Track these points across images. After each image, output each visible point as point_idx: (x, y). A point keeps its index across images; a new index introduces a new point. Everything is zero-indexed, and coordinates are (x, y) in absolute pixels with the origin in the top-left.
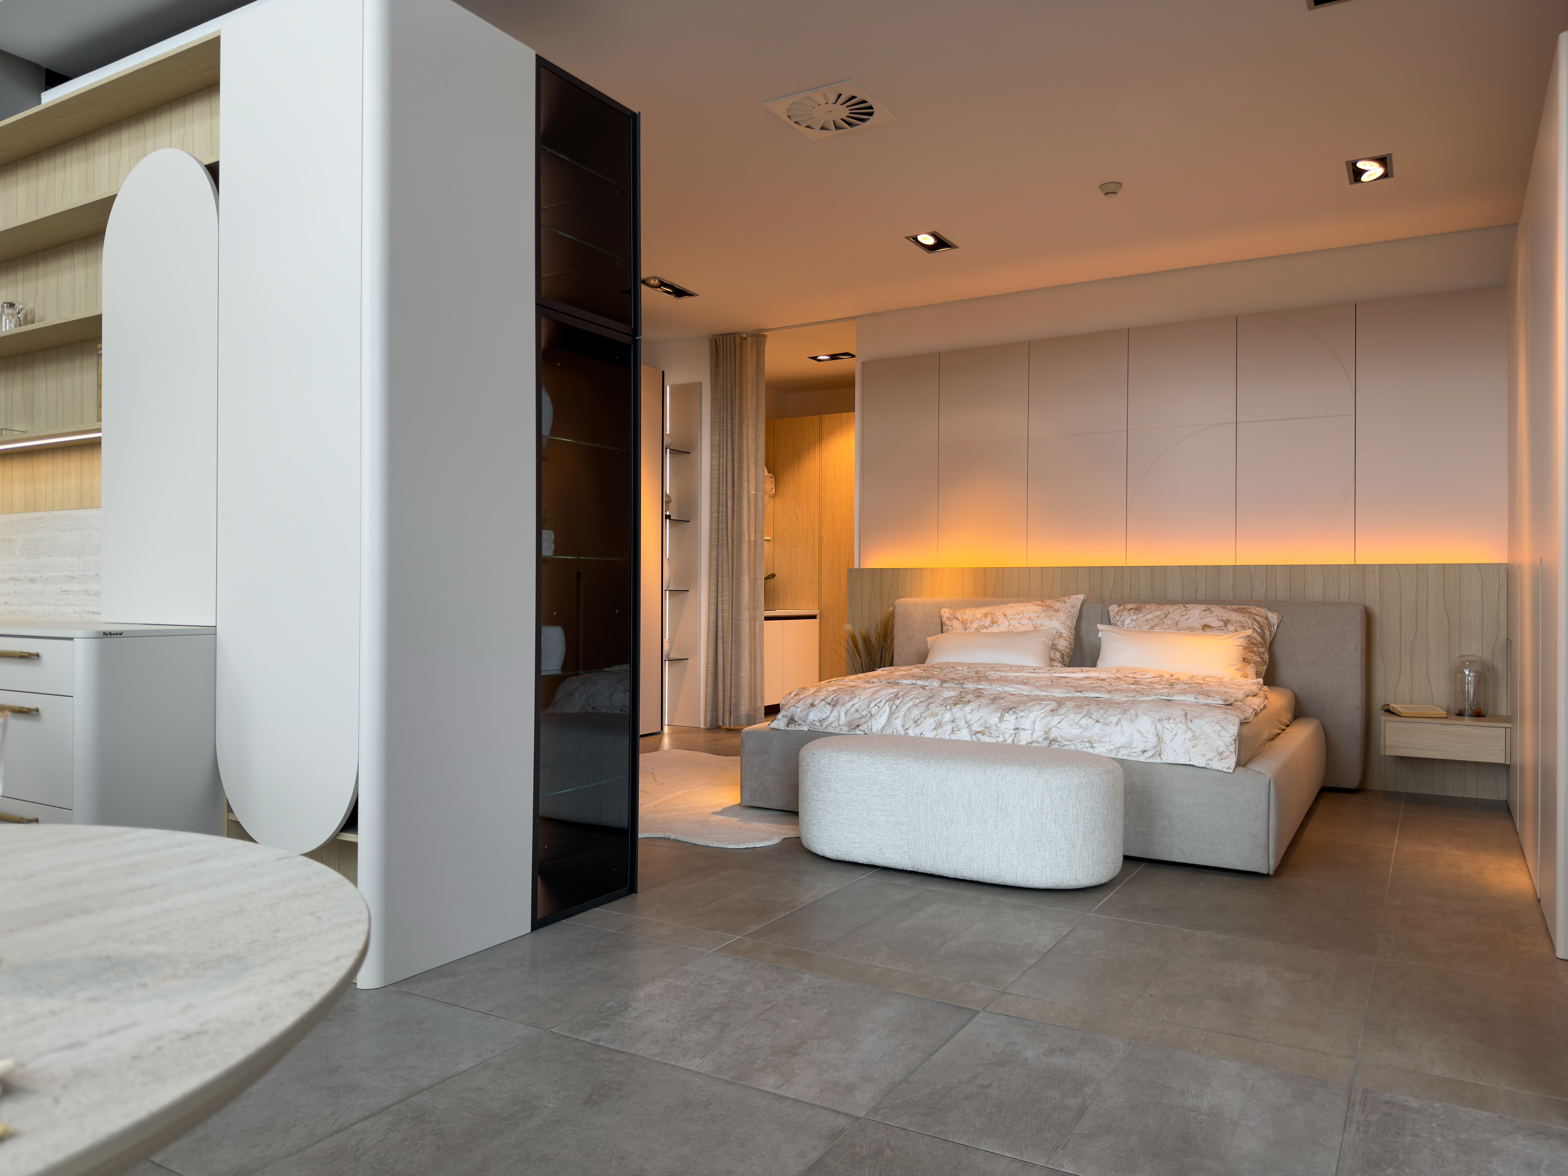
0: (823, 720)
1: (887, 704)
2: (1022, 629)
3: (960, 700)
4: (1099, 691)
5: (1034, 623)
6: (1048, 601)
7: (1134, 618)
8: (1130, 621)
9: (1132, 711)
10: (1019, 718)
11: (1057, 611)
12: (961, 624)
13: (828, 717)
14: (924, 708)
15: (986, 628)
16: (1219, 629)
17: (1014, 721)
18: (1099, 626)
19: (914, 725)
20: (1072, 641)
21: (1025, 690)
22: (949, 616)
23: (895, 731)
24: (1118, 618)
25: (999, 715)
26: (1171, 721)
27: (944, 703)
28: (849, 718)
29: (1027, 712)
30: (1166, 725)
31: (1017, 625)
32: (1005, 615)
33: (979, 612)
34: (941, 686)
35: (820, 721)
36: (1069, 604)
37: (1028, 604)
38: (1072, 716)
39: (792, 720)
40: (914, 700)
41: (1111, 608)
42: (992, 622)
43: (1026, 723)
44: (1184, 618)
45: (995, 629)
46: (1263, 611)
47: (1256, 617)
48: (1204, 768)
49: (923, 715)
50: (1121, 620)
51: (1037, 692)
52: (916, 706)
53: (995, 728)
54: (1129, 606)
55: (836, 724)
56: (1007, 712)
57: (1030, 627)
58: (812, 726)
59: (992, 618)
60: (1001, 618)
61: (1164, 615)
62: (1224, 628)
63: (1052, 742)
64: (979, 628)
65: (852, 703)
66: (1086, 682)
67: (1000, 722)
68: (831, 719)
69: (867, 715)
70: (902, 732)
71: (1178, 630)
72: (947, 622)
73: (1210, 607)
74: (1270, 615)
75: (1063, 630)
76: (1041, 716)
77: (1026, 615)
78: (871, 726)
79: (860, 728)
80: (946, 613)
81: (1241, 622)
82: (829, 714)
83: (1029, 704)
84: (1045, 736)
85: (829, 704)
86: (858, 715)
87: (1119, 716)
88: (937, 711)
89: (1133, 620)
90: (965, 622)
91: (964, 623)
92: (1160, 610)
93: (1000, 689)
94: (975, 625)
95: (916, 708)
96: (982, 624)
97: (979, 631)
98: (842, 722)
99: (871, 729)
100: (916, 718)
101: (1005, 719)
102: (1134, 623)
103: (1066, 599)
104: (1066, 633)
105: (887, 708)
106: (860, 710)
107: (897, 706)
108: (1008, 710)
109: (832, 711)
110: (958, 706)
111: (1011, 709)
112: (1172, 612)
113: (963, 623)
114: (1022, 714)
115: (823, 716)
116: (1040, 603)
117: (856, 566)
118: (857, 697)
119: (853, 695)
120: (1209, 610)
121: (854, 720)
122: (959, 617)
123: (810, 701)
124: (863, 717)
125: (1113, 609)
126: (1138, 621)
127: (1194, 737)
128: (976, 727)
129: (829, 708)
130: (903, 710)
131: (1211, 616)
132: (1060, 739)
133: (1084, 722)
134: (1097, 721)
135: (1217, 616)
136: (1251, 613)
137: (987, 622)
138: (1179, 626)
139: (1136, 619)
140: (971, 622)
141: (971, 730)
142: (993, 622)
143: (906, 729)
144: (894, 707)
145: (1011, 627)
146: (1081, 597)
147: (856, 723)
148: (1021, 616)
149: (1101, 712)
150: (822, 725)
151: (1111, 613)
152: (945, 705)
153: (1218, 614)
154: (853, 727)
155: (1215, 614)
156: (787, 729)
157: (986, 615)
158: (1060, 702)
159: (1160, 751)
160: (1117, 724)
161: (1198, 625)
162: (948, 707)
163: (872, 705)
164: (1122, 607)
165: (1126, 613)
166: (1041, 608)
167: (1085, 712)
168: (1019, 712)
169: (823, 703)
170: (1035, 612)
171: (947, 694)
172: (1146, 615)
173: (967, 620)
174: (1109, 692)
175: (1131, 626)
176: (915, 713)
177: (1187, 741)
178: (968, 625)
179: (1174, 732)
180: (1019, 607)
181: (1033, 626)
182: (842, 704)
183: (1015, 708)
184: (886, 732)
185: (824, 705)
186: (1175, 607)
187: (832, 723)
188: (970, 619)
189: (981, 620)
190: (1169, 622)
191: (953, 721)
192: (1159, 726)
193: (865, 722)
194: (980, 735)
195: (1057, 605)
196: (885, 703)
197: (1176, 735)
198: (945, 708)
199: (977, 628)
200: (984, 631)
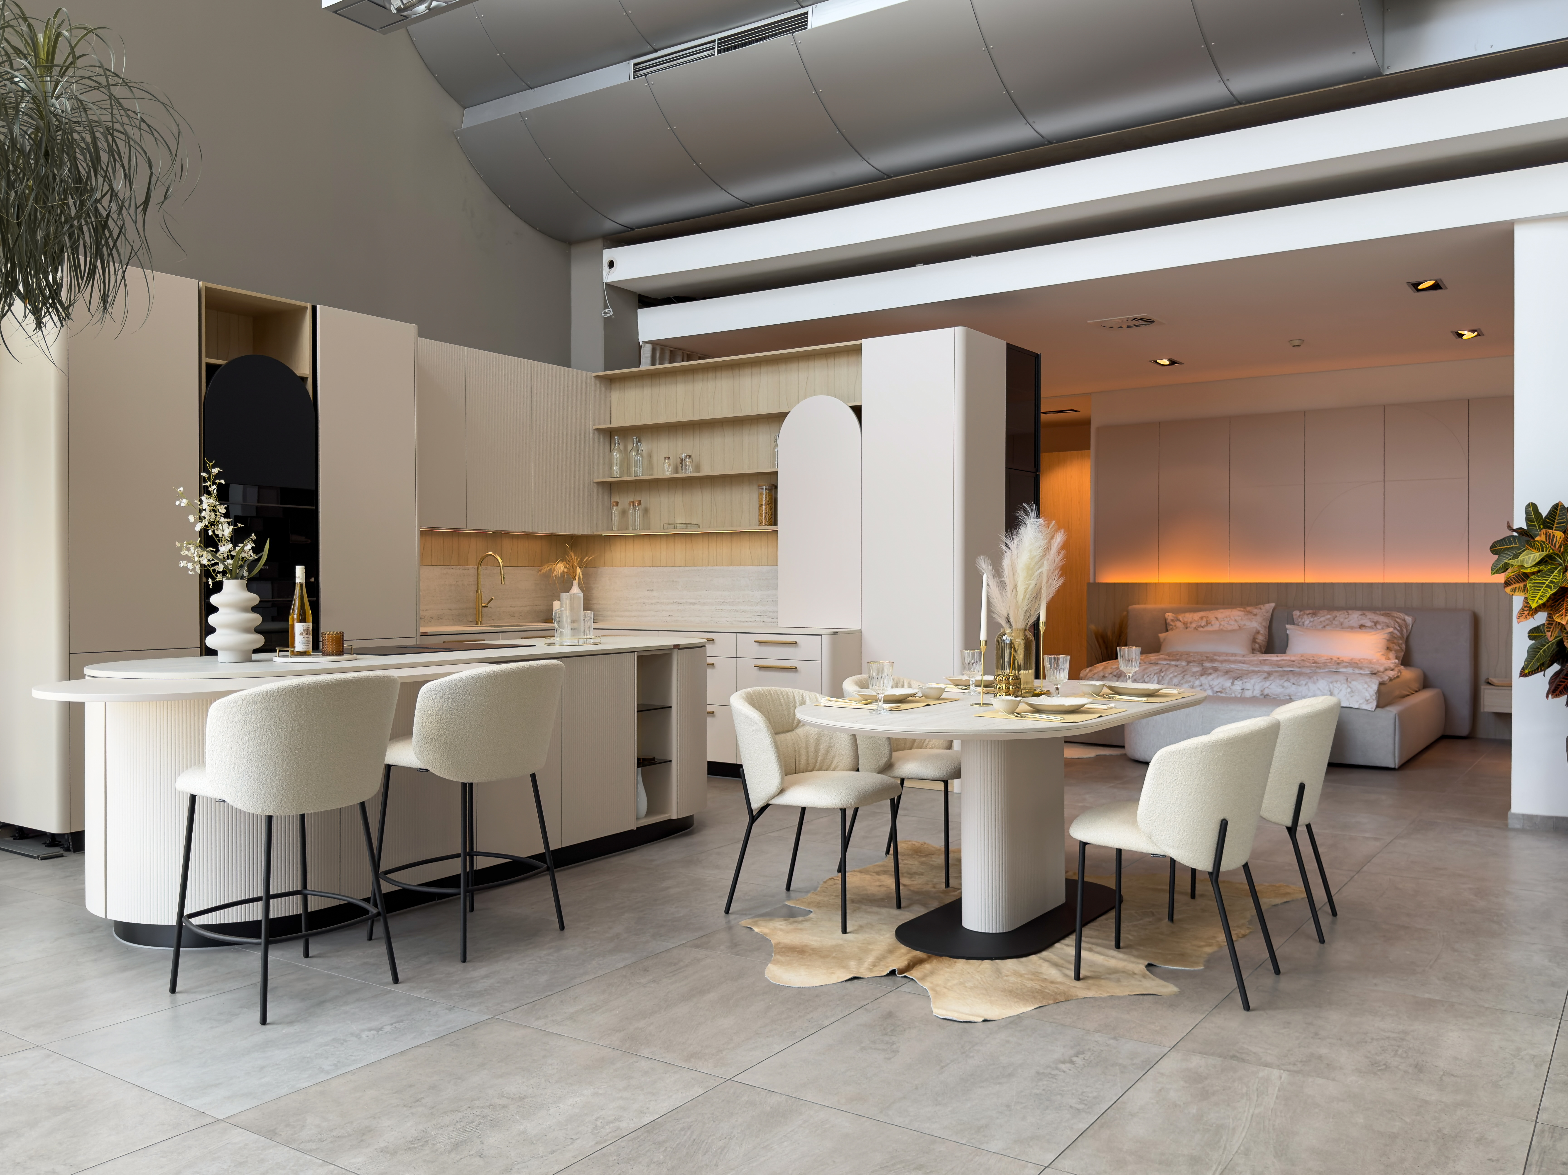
2: (1230, 628)
3: (1204, 673)
4: (1293, 667)
5: (1238, 623)
6: (1248, 608)
8: (1308, 622)
9: (1315, 678)
10: (1244, 683)
11: (1255, 615)
12: (1182, 625)
14: (1180, 678)
15: (1202, 627)
16: (1371, 627)
17: (1241, 685)
18: (1288, 626)
20: (1267, 636)
21: (1245, 667)
22: (1172, 618)
24: (1300, 620)
25: (1231, 681)
26: (1338, 682)
27: (1194, 674)
30: (1335, 685)
31: (1226, 625)
32: (1216, 618)
33: (1196, 616)
34: (1188, 665)
36: (1263, 610)
37: (1234, 610)
38: (1278, 681)
40: (1172, 673)
41: (1294, 613)
43: (1248, 686)
44: (1347, 620)
45: (1209, 628)
46: (1402, 615)
47: (1397, 619)
48: (1358, 708)
50: (1302, 621)
51: (1252, 668)
54: (1308, 612)
57: (1236, 627)
59: (1207, 620)
60: (1214, 621)
61: (1333, 618)
62: (1374, 627)
64: (1197, 628)
66: (1283, 662)
67: (1232, 685)
71: (1343, 628)
72: (1172, 623)
73: (1364, 612)
74: (1407, 618)
75: (1260, 629)
76: (1259, 681)
77: (1233, 618)
80: (1169, 616)
81: (1386, 622)
83: (1250, 675)
87: (1307, 680)
89: (1310, 622)
91: (1185, 624)
92: (1330, 615)
93: (1228, 666)
94: (1194, 625)
96: (1199, 624)
97: (1197, 630)
103: (1262, 606)
104: (1263, 631)
108: (1237, 678)
110: (1203, 676)
111: (1238, 678)
112: (1338, 615)
114: (1246, 680)
116: (1242, 609)
117: (1090, 579)
120: (1364, 614)
122: (1181, 619)
125: (1296, 613)
127: (1352, 691)
128: (1216, 689)
130: (1167, 679)
131: (1365, 618)
133: (1286, 684)
134: (1294, 684)
135: (1370, 619)
136: (1394, 616)
137: (1203, 623)
138: (1343, 626)
139: (1313, 621)
140: (1191, 623)
141: (1213, 691)
142: (1208, 623)
144: (1161, 678)
145: (1221, 627)
146: (1273, 605)
148: (1229, 619)
149: (1296, 678)
151: (1294, 617)
152: (1194, 676)
153: (1371, 617)
155: (1368, 617)
157: (1202, 618)
158: (1269, 674)
160: (1305, 685)
161: (1356, 625)
162: (1197, 677)
164: (1302, 613)
165: (1305, 617)
166: (1242, 613)
167: (1285, 679)
168: (1244, 679)
170: (1239, 616)
171: (1195, 669)
172: (1320, 618)
173: (1187, 622)
174: (1299, 667)
175: (1309, 625)
177: (1348, 693)
178: (1189, 625)
179: (1340, 689)
180: (1227, 612)
181: (1238, 626)
183: (1241, 677)
186: (1340, 613)
188: (1189, 621)
189: (1198, 621)
190: (1336, 623)
191: (1201, 686)
192: (1331, 686)
194: (1219, 694)
195: (1255, 611)
196: (1154, 675)
198: (1194, 678)
199: (1195, 627)
200: (1201, 629)
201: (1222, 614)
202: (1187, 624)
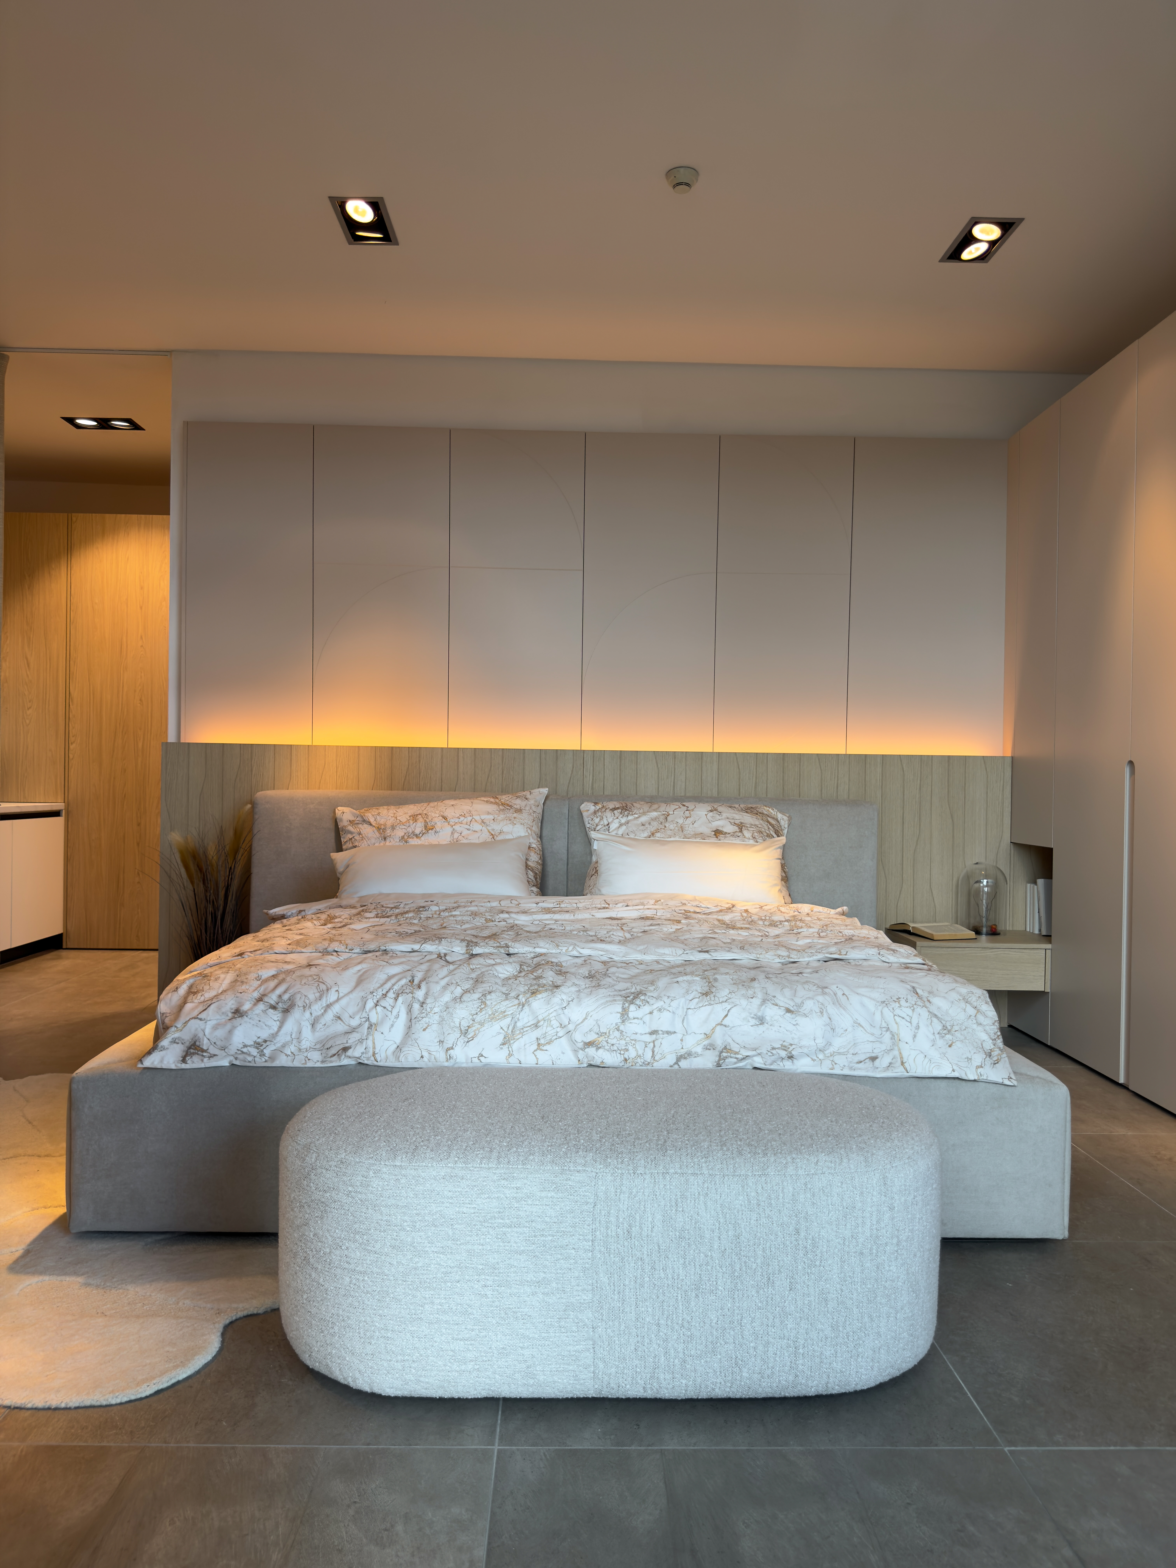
0: (265, 1041)
1: (400, 999)
2: (474, 839)
3: (538, 984)
5: (489, 828)
6: (504, 797)
7: (623, 820)
8: (617, 825)
10: (655, 1012)
11: (519, 811)
12: (376, 831)
13: (274, 1035)
14: (477, 1004)
15: (417, 836)
16: (733, 835)
17: (646, 1018)
19: (463, 1039)
20: (541, 854)
22: (352, 818)
23: (425, 1054)
24: (597, 820)
25: (620, 1010)
26: (901, 1004)
28: (321, 1033)
29: (668, 1001)
30: (898, 1012)
31: (465, 832)
32: (445, 818)
33: (404, 812)
34: (471, 953)
35: (257, 1045)
36: (532, 802)
37: (475, 801)
38: (744, 1002)
39: (194, 1048)
40: (452, 988)
41: (583, 807)
42: (426, 827)
43: (669, 1020)
44: (689, 821)
45: (430, 839)
46: (773, 812)
47: (769, 819)
48: (975, 1081)
49: (478, 1018)
50: (602, 823)
52: (459, 999)
53: (617, 1034)
54: (611, 805)
55: (293, 1048)
56: (632, 1003)
57: (485, 837)
58: (241, 1057)
59: (425, 821)
60: (439, 823)
61: (663, 817)
62: (739, 834)
63: (724, 1054)
64: (406, 837)
65: (324, 1002)
67: (623, 1022)
68: (282, 1039)
69: (360, 1025)
70: (441, 1056)
71: (685, 837)
72: (350, 828)
75: (526, 839)
76: (692, 1006)
77: (477, 818)
78: (374, 1048)
79: (350, 1053)
80: (345, 814)
81: (756, 825)
82: (276, 1029)
83: (660, 983)
84: (706, 1042)
85: (274, 1008)
86: (340, 1027)
88: (503, 1009)
89: (621, 824)
90: (383, 827)
91: (381, 829)
92: (655, 810)
94: (399, 833)
95: (461, 1006)
96: (410, 830)
97: (406, 842)
98: (305, 1044)
99: (374, 1054)
100: (465, 1024)
101: (631, 1015)
102: (624, 827)
103: (527, 793)
105: (401, 1007)
106: (345, 1017)
107: (422, 1004)
108: (632, 998)
109: (282, 1023)
110: (539, 996)
111: (636, 996)
112: (670, 813)
113: (379, 829)
114: (660, 1004)
115: (264, 1034)
116: (492, 800)
117: (171, 738)
118: (333, 990)
119: (323, 987)
120: (716, 810)
121: (335, 1036)
122: (372, 820)
123: (230, 1004)
124: (353, 1030)
125: (588, 808)
126: (629, 825)
127: (946, 1030)
128: (581, 1036)
129: (276, 1015)
130: (436, 1010)
131: (720, 818)
132: (735, 1048)
134: (788, 1011)
135: (727, 818)
136: (763, 813)
137: (419, 827)
138: (685, 833)
139: (627, 822)
140: (393, 828)
141: (573, 1042)
142: (428, 828)
143: (448, 1050)
144: (416, 1006)
145: (456, 835)
146: (545, 791)
147: (341, 1042)
148: (469, 819)
150: (262, 1054)
151: (585, 814)
152: (513, 994)
153: (728, 815)
154: (333, 1051)
155: (724, 815)
156: (184, 1066)
157: (414, 818)
159: (902, 1058)
160: (822, 1013)
161: (706, 830)
162: (519, 999)
163: (370, 1004)
164: (599, 806)
165: (608, 814)
166: (495, 807)
168: (651, 1001)
169: (261, 1006)
170: (488, 813)
172: (639, 817)
173: (385, 825)
175: (620, 831)
176: (462, 1014)
177: (937, 1036)
178: (388, 832)
179: (912, 1024)
180: (464, 805)
181: (488, 834)
182: (304, 1007)
183: (640, 993)
184: (406, 1058)
185: (264, 1011)
186: (673, 807)
187: (284, 1046)
188: (389, 823)
189: (408, 825)
190: (672, 827)
191: (536, 1026)
193: (361, 1041)
194: (591, 1051)
195: (518, 803)
196: (396, 999)
197: (918, 1028)
198: (516, 1002)
199: (403, 837)
200: (414, 841)
201: (454, 808)
202: (384, 830)
